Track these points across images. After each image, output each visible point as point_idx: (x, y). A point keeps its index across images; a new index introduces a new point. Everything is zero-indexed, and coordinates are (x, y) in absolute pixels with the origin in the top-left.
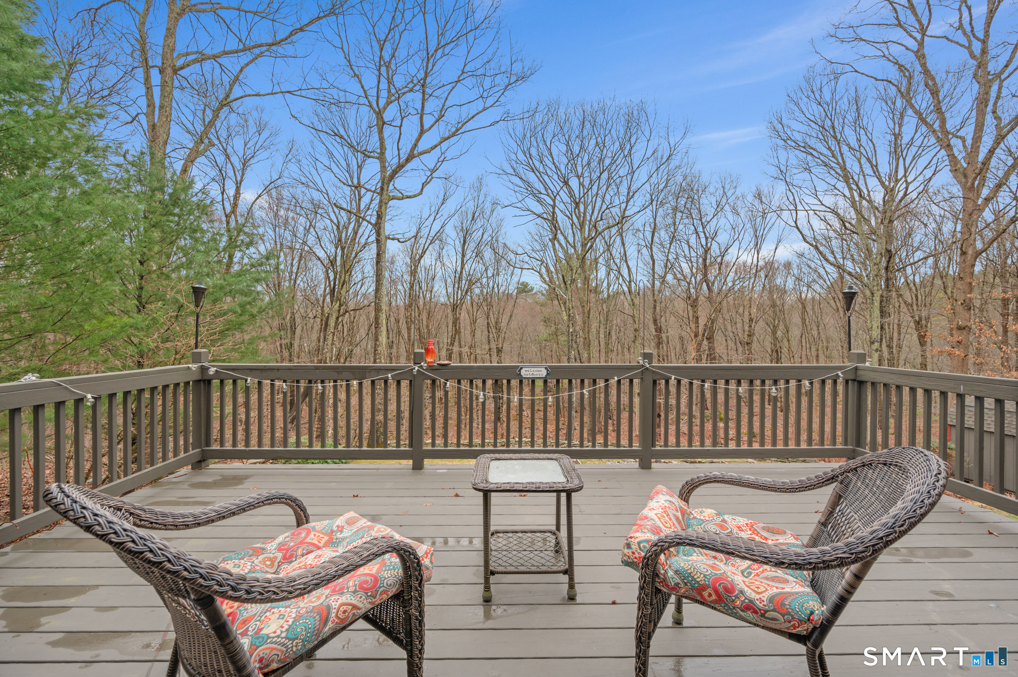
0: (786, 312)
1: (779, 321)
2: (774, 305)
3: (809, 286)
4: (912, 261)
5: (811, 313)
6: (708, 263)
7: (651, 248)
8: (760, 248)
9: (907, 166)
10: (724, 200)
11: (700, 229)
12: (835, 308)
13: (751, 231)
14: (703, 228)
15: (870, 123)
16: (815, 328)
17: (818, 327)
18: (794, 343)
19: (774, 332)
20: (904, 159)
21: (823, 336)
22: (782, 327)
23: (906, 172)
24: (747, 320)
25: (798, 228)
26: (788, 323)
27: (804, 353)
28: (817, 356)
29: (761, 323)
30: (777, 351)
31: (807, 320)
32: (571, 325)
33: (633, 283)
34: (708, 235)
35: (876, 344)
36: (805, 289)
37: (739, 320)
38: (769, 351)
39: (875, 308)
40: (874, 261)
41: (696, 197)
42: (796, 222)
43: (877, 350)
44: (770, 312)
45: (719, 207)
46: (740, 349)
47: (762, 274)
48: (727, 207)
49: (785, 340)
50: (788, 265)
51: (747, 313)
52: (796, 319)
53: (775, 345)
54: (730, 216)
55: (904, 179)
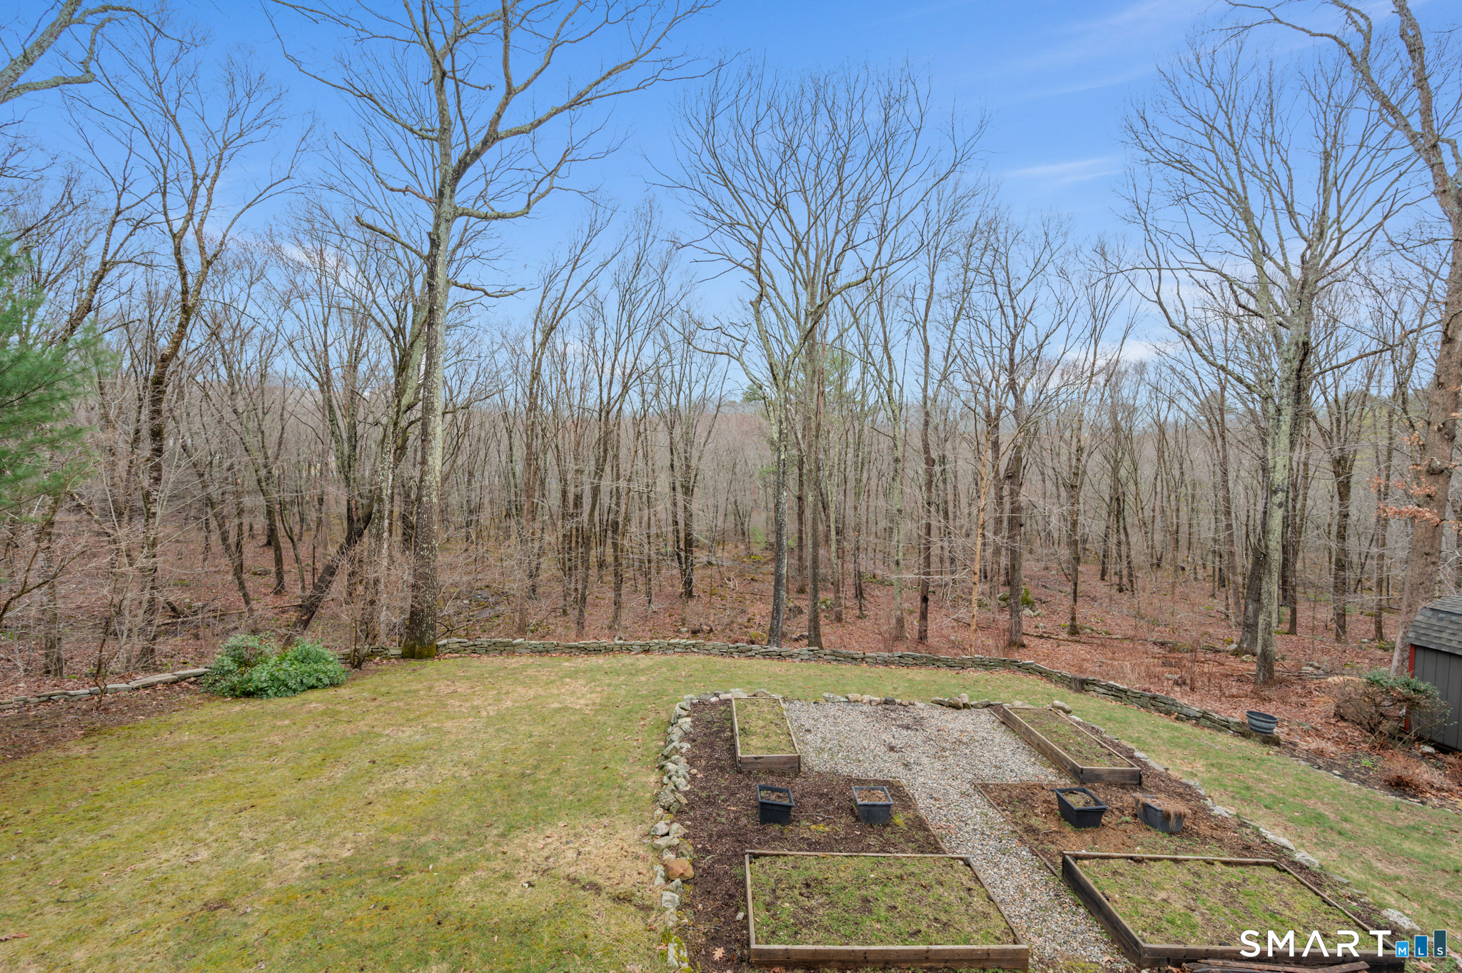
0: (1135, 440)
1: (1123, 454)
2: (1117, 429)
3: (1171, 401)
4: (1334, 363)
5: (1172, 443)
6: (1017, 360)
7: (924, 327)
8: (1099, 337)
9: (1342, 204)
10: (1046, 256)
11: (1007, 302)
12: (1209, 434)
13: (1087, 310)
14: (1012, 300)
15: (1286, 134)
16: (1177, 466)
17: (1181, 464)
18: (1145, 487)
19: (1115, 470)
20: (1339, 192)
21: (1187, 478)
22: (1127, 462)
23: (1339, 214)
24: (1074, 449)
25: (1161, 304)
26: (1137, 457)
27: (1158, 503)
28: (1178, 510)
29: (1097, 457)
30: (1118, 499)
31: (1166, 454)
32: (783, 449)
33: (895, 385)
34: (1018, 311)
35: (1280, 494)
36: (1165, 404)
37: (1064, 451)
38: (1107, 499)
39: (1281, 434)
40: (1286, 355)
41: (1002, 250)
42: (1157, 294)
43: (1280, 505)
44: (1112, 440)
45: (1038, 269)
46: (1063, 494)
47: (1101, 379)
48: (1051, 269)
49: (1131, 483)
50: (1141, 368)
51: (1075, 440)
52: (1149, 451)
53: (1116, 490)
54: (1055, 280)
55: (1335, 226)
